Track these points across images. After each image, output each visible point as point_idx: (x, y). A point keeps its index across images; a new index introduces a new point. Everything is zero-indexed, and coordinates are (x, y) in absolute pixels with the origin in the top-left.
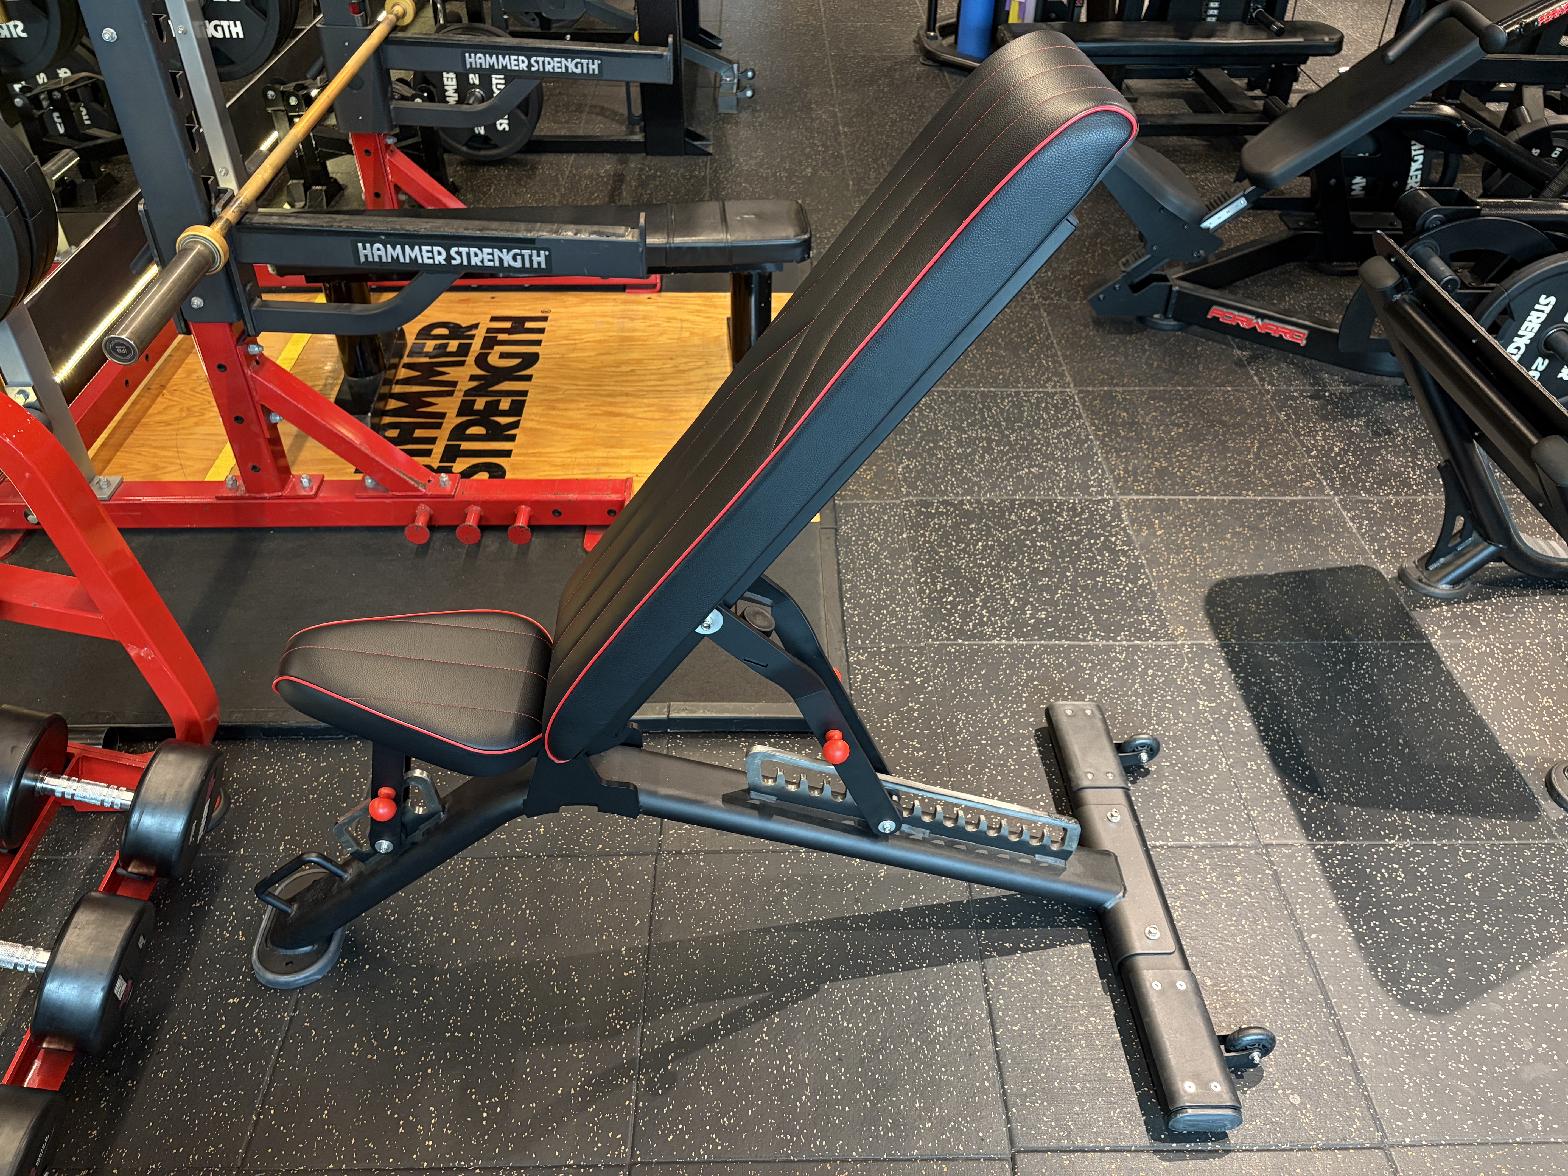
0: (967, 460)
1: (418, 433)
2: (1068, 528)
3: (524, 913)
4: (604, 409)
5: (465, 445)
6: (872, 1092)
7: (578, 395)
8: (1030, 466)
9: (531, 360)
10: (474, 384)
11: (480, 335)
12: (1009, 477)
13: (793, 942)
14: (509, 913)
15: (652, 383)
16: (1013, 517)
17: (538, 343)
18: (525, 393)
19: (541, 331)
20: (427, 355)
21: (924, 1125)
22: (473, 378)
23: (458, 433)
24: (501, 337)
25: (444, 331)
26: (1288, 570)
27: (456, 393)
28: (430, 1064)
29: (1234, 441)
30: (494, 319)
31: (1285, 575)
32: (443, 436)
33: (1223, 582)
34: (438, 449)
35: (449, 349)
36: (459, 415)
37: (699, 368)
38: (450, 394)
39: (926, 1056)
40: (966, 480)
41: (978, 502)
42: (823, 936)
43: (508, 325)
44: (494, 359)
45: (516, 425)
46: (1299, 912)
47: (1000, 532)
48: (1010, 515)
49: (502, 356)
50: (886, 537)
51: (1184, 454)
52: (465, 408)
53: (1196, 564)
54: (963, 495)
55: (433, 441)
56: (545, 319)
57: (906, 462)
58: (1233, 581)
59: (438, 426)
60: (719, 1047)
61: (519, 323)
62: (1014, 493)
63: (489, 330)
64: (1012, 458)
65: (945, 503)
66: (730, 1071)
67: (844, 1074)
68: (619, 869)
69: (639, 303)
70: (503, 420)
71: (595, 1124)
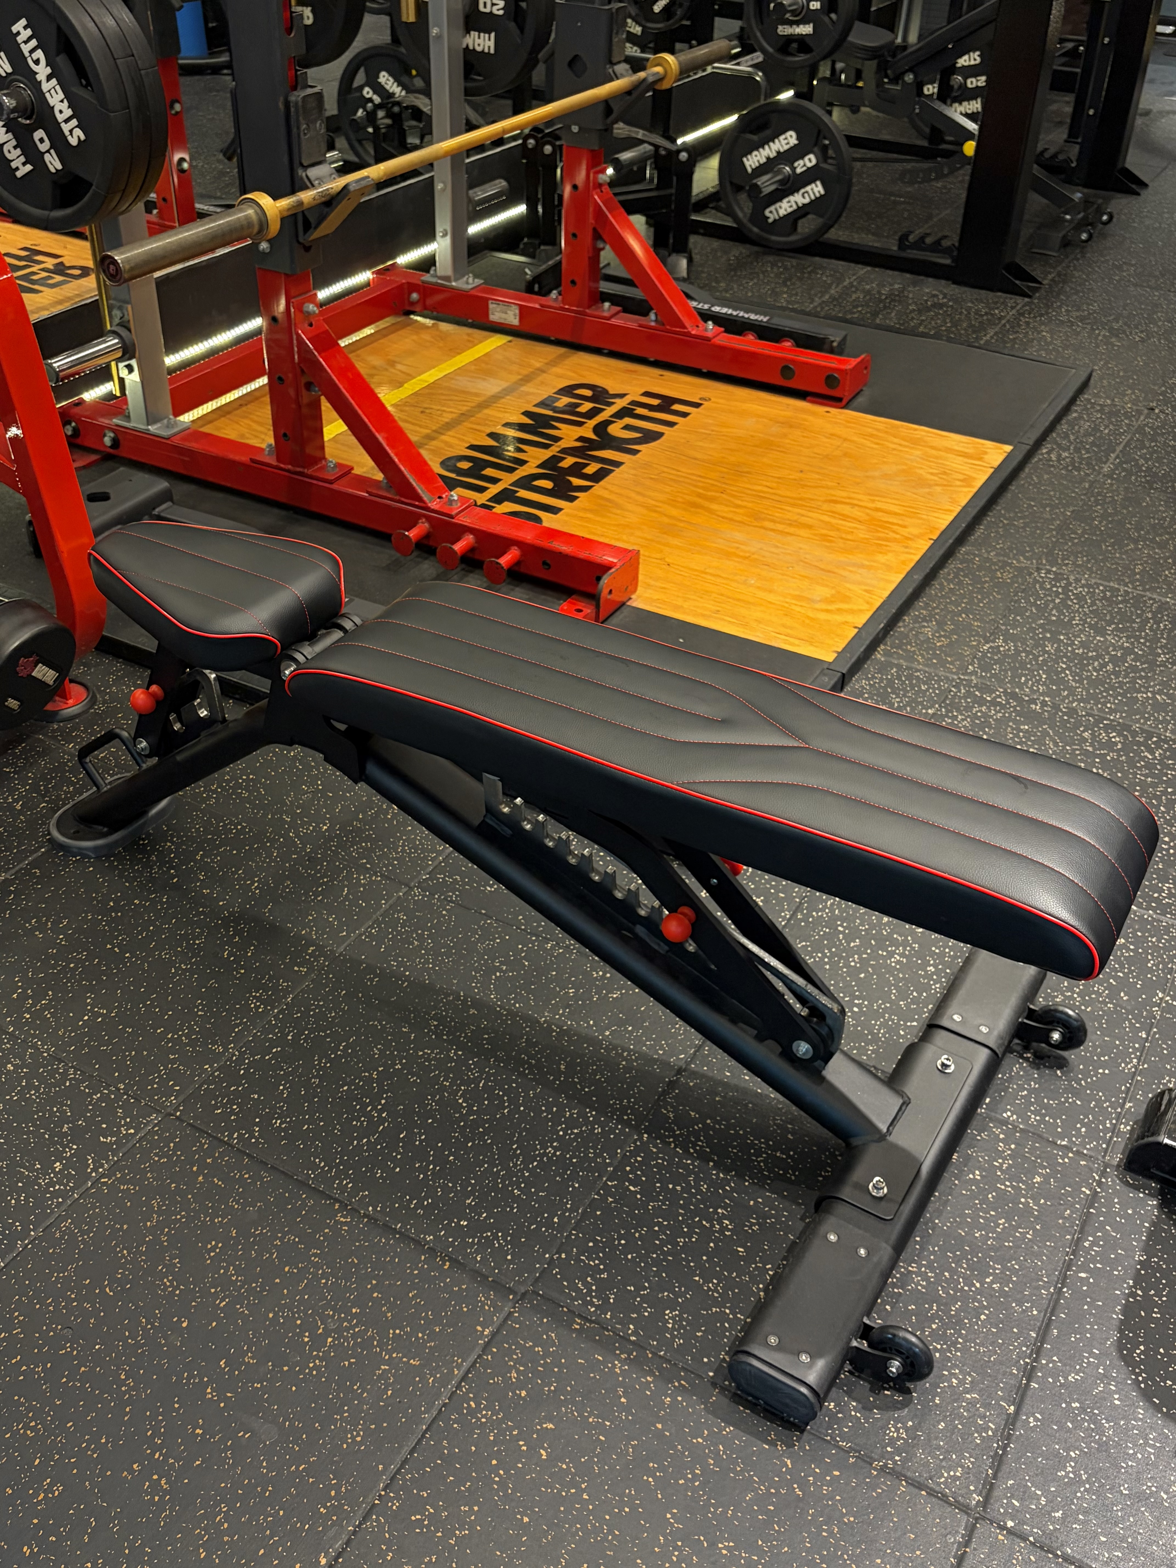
1: (489, 472)
5: (523, 493)
9: (650, 437)
10: (578, 444)
11: (620, 404)
15: (759, 488)
17: (671, 424)
18: (618, 464)
19: (685, 415)
20: (555, 410)
21: (459, 1221)
22: (581, 439)
23: (526, 482)
24: (640, 411)
25: (588, 393)
27: (552, 448)
30: (647, 394)
32: (507, 480)
34: (494, 490)
35: (578, 410)
36: (538, 467)
37: (828, 488)
38: (546, 446)
43: (655, 402)
44: (616, 430)
45: (585, 489)
46: (1086, 1244)
47: (1056, 744)
48: (1083, 731)
49: (627, 427)
52: (551, 464)
54: (1042, 694)
55: (494, 481)
56: (697, 405)
57: (1000, 642)
59: (511, 470)
61: (667, 403)
62: (1112, 711)
63: (634, 403)
64: (1141, 678)
65: (1014, 696)
68: (364, 885)
69: (814, 414)
70: (576, 481)
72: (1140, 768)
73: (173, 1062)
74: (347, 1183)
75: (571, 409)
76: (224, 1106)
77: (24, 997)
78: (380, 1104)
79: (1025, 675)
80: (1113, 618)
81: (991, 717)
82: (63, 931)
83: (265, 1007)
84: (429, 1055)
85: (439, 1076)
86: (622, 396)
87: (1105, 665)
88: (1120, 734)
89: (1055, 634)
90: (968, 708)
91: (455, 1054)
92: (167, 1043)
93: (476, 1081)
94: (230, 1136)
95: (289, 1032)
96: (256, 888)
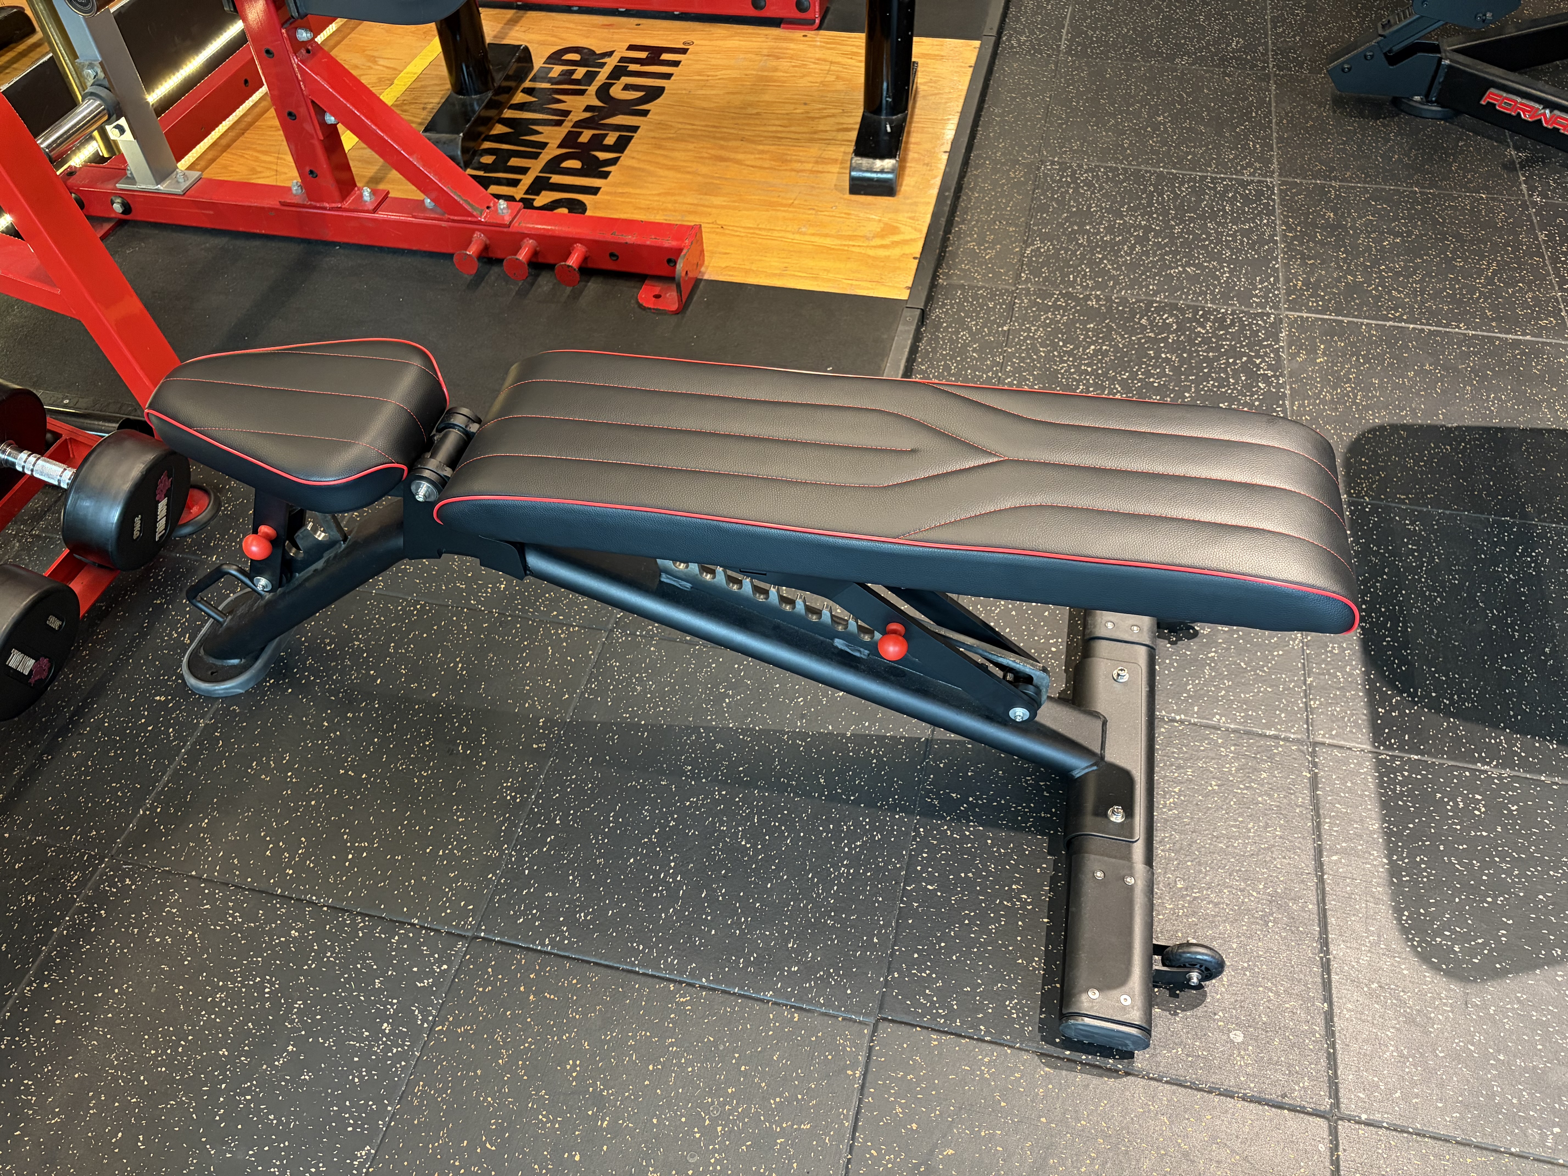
0: (1113, 249)
1: (514, 162)
2: (1206, 341)
3: (456, 666)
4: (713, 152)
5: (556, 179)
6: (746, 920)
7: (689, 135)
8: (1188, 264)
9: (655, 93)
10: (588, 115)
11: (611, 63)
12: (1156, 274)
13: (718, 746)
14: (441, 664)
15: (774, 128)
16: (1143, 321)
17: (668, 76)
18: (635, 129)
19: (676, 64)
20: (552, 81)
21: (790, 968)
22: (588, 108)
23: (554, 166)
24: (633, 67)
25: (576, 57)
26: (1477, 424)
27: (565, 123)
28: (317, 796)
29: (1465, 261)
30: (631, 48)
31: (1469, 429)
32: (536, 167)
33: (1382, 428)
34: (527, 180)
35: (574, 77)
36: (560, 146)
37: (833, 116)
38: (559, 123)
39: (818, 895)
40: (1104, 272)
41: (1109, 299)
42: (754, 746)
43: (643, 55)
44: (617, 91)
45: (613, 162)
46: (1326, 827)
47: (1123, 338)
48: (1140, 319)
49: (627, 87)
50: (982, 327)
51: (1390, 269)
52: (570, 140)
53: (1354, 403)
54: (1092, 289)
55: (524, 171)
56: (684, 51)
57: (1038, 244)
58: (1395, 428)
59: (535, 156)
60: (603, 840)
61: (655, 54)
62: (1156, 293)
63: (623, 59)
64: (1167, 253)
65: (1068, 296)
66: (605, 866)
67: (723, 895)
68: (565, 640)
69: (792, 40)
70: (602, 156)
71: (451, 889)
72: (1199, 345)
73: (456, 880)
74: (673, 960)
75: (567, 77)
76: (523, 914)
77: (278, 851)
78: (671, 868)
79: (1072, 273)
80: (1123, 198)
81: (1059, 322)
82: (289, 767)
83: (521, 796)
84: (696, 802)
85: (713, 823)
86: (610, 54)
87: (1132, 248)
88: (1171, 315)
89: (1081, 225)
90: (1037, 318)
91: (720, 794)
92: (441, 861)
93: (750, 817)
94: (542, 944)
95: (556, 816)
96: (462, 669)
